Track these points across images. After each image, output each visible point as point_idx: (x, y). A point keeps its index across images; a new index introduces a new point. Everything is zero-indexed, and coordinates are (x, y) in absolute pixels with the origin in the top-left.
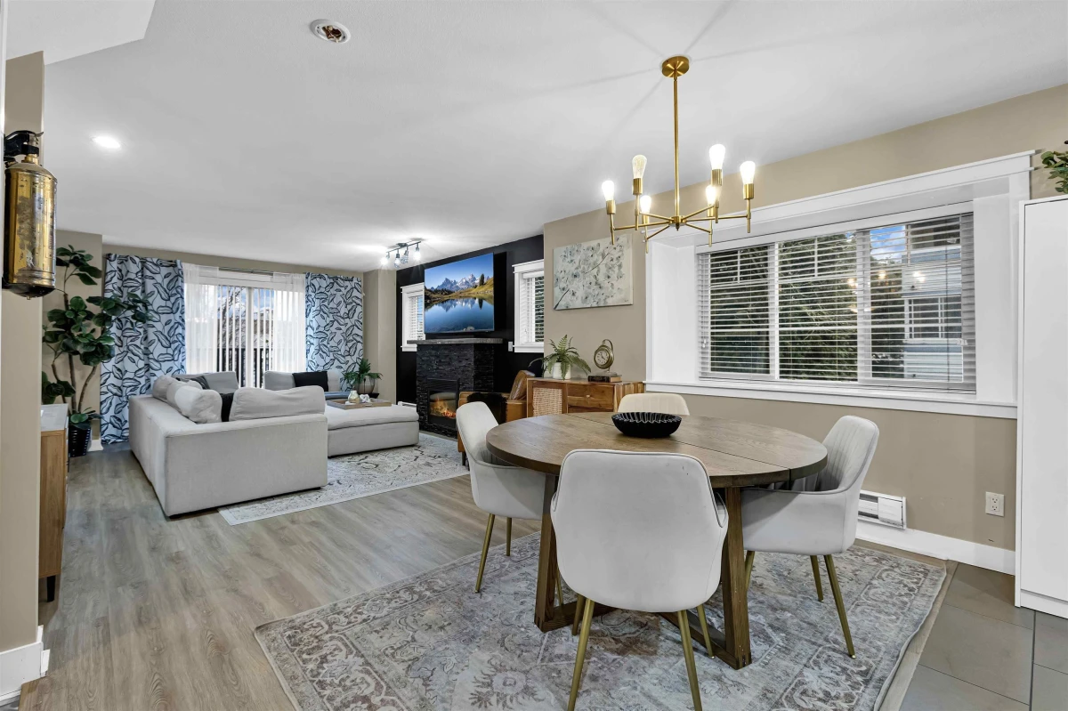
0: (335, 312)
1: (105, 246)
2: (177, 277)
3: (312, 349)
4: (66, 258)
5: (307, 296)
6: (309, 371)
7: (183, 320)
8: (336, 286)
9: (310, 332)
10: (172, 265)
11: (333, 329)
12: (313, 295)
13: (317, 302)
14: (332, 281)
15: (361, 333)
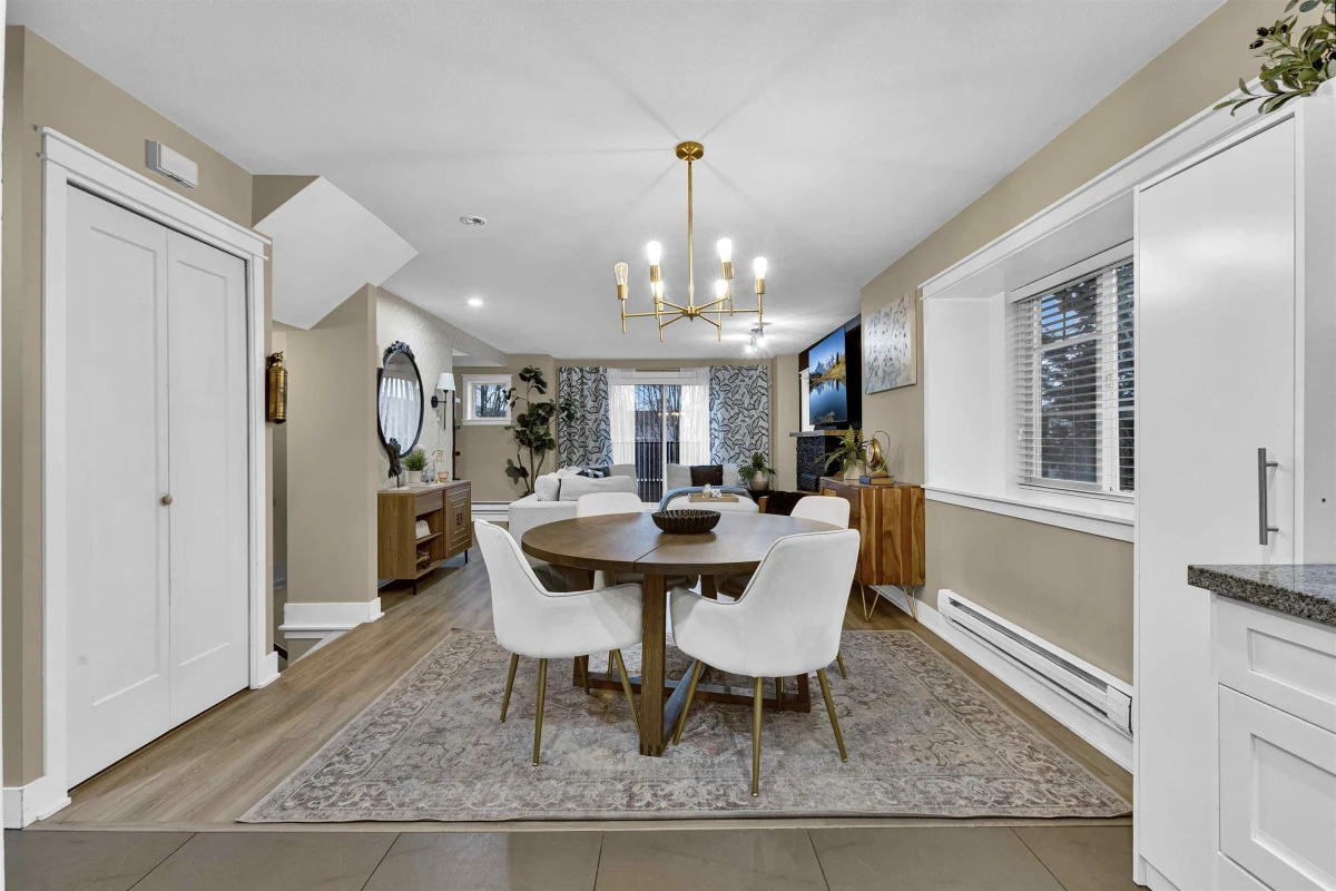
0: (740, 404)
1: (557, 360)
2: (601, 380)
3: (717, 442)
4: (528, 375)
5: (711, 389)
6: (714, 464)
7: (607, 418)
8: (741, 377)
9: (715, 425)
10: (596, 372)
11: (738, 422)
12: (717, 387)
13: (722, 394)
14: (737, 371)
15: (765, 425)
